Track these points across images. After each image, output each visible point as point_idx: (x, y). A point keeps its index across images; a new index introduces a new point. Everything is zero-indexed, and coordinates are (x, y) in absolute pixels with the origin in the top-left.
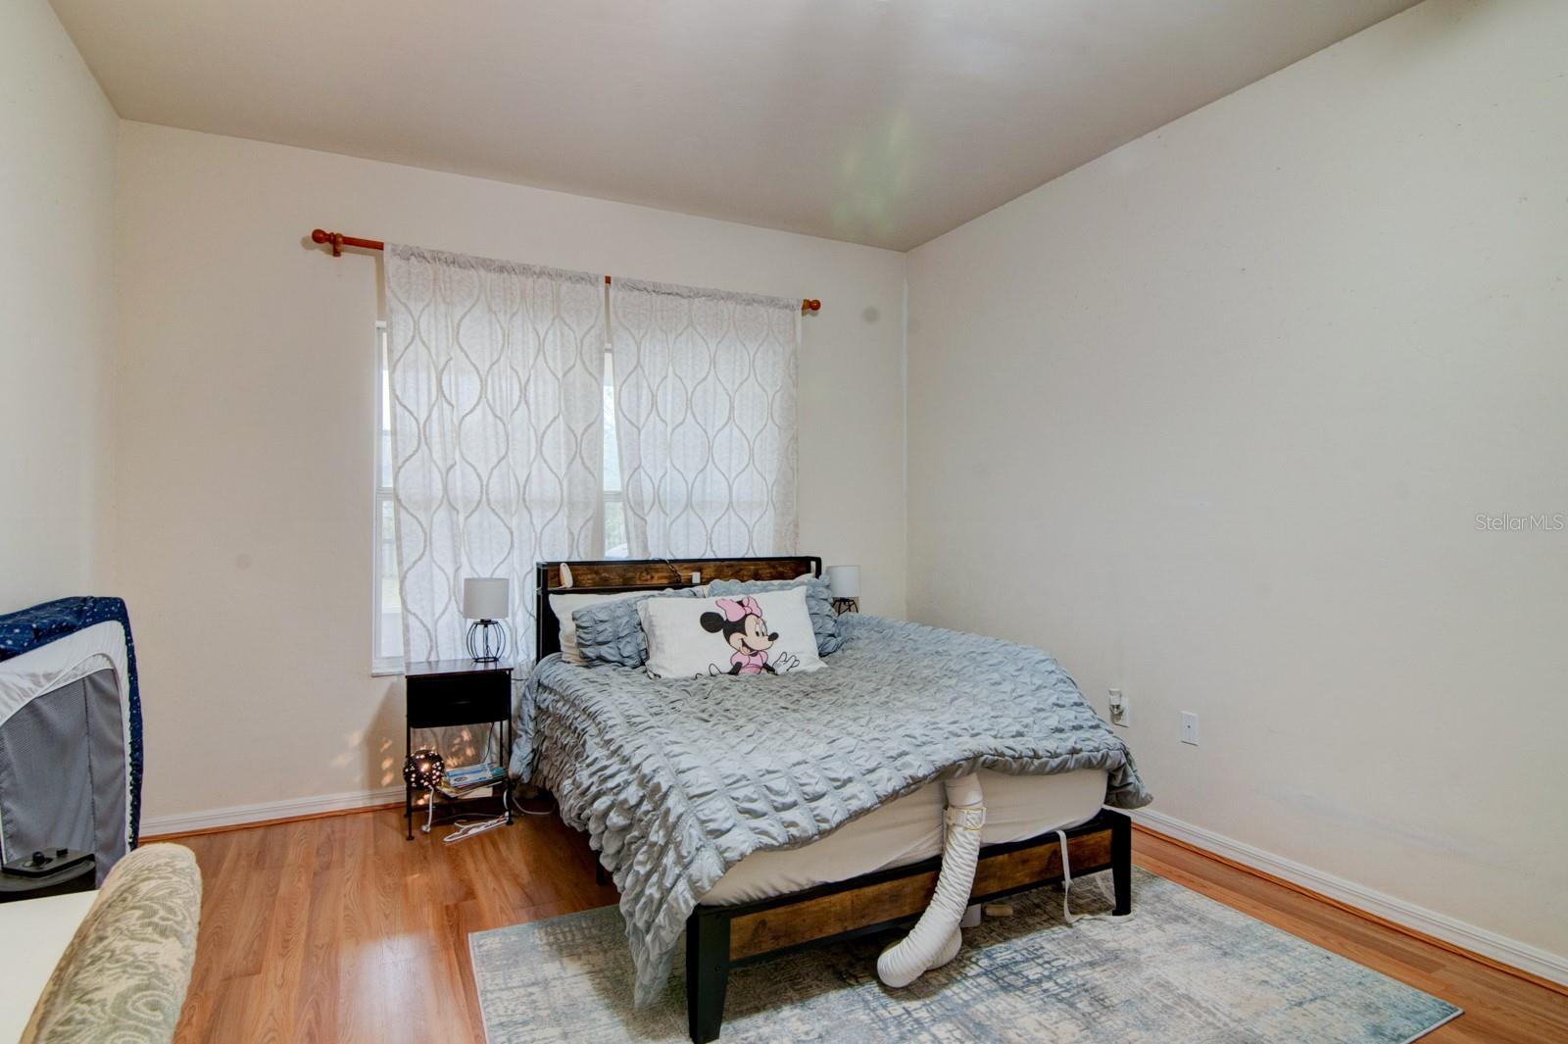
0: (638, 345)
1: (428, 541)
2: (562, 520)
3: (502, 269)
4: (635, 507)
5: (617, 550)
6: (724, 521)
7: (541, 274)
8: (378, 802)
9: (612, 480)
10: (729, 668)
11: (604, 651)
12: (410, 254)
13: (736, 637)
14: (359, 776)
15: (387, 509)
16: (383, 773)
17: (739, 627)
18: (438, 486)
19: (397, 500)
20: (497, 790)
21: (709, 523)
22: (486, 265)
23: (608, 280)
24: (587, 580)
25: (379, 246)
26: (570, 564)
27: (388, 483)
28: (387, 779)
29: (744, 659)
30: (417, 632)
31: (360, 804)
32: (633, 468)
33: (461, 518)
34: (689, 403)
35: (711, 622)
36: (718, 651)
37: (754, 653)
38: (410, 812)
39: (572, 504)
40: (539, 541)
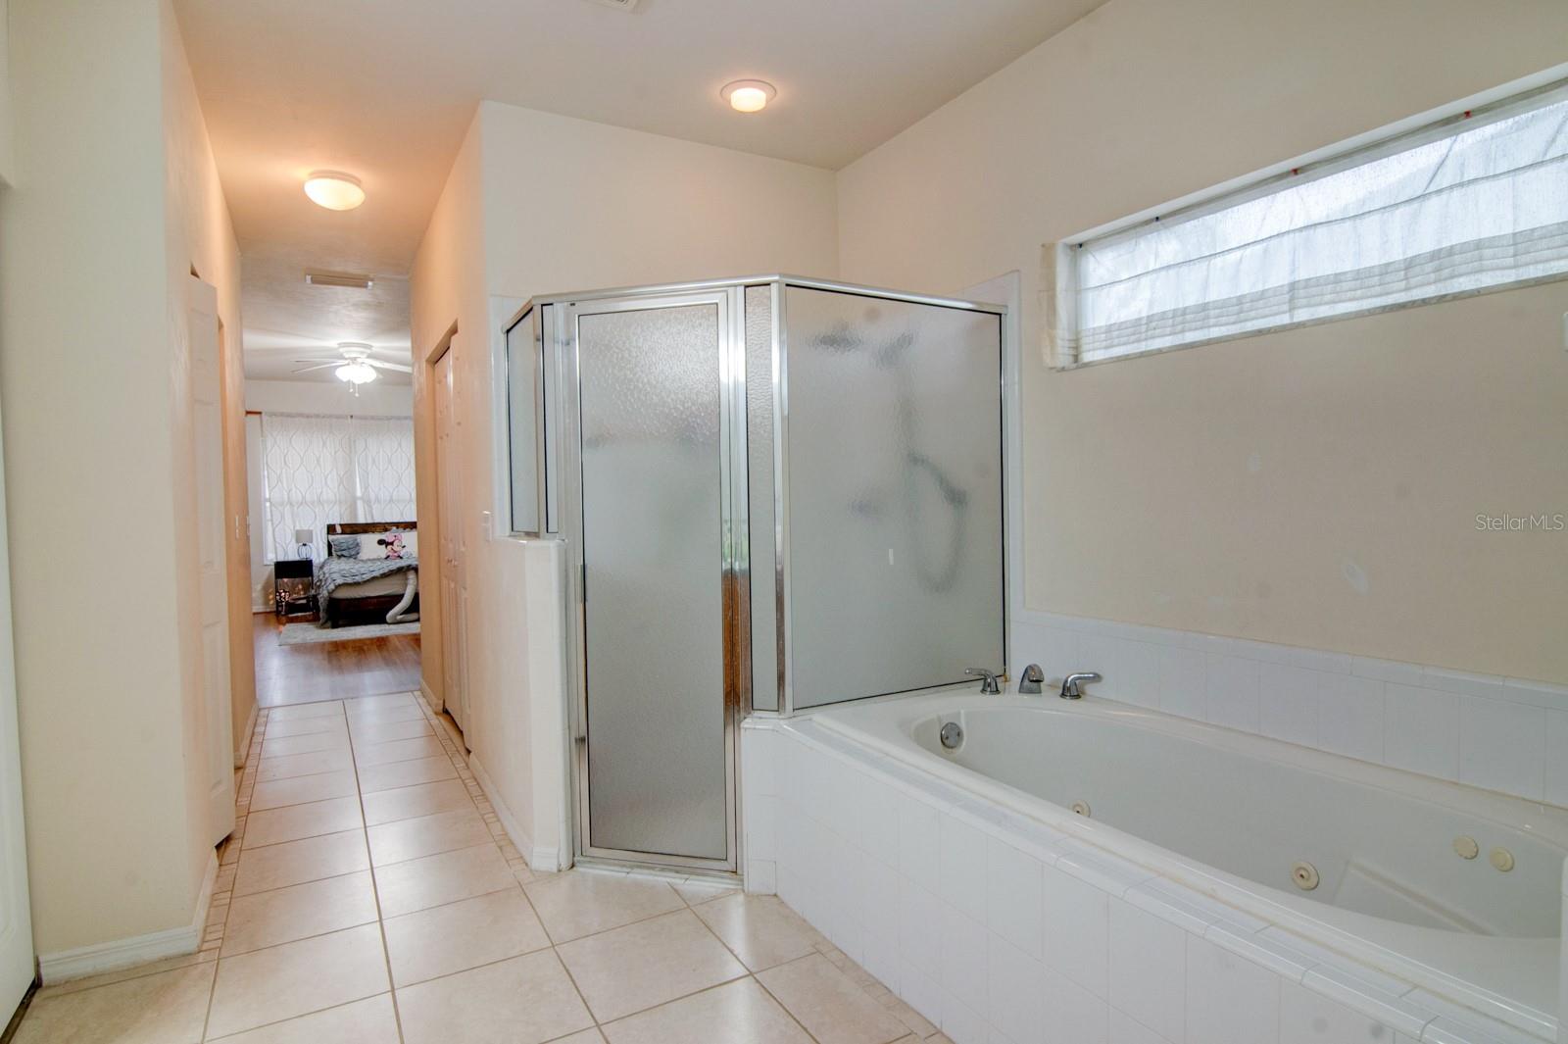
0: (366, 441)
1: (283, 517)
2: (336, 508)
3: (308, 417)
4: (368, 502)
5: (361, 520)
6: (408, 506)
7: (324, 417)
8: (268, 610)
9: (359, 494)
10: (385, 556)
11: (344, 553)
12: (273, 414)
13: (389, 547)
14: (261, 600)
15: (268, 504)
16: (270, 600)
17: (392, 544)
18: (286, 497)
19: (271, 503)
20: (308, 602)
21: (401, 508)
22: (301, 415)
23: (352, 417)
24: (348, 530)
25: (260, 413)
26: (341, 525)
27: (267, 496)
28: (272, 602)
29: (390, 554)
30: (280, 550)
31: (261, 611)
32: (366, 488)
33: (295, 508)
34: (390, 462)
35: (381, 542)
36: (383, 551)
37: (395, 552)
38: (277, 613)
39: (340, 502)
40: (327, 516)
